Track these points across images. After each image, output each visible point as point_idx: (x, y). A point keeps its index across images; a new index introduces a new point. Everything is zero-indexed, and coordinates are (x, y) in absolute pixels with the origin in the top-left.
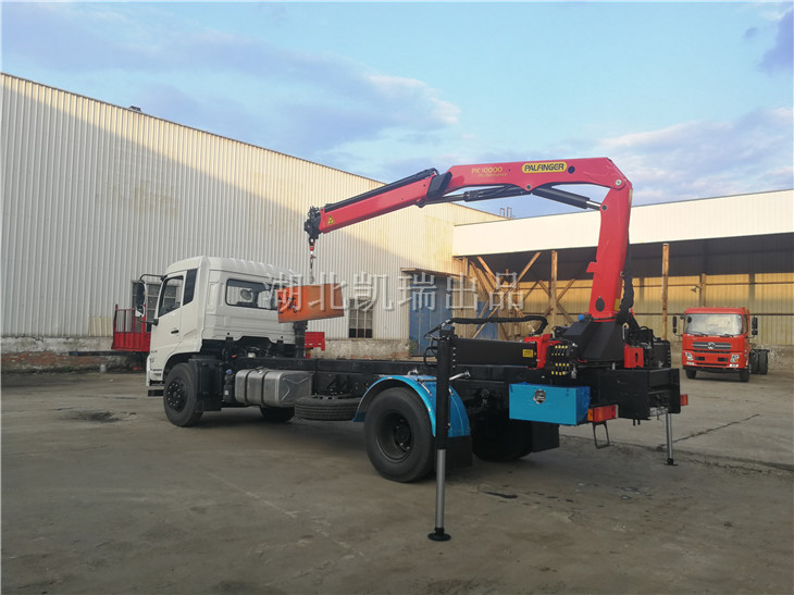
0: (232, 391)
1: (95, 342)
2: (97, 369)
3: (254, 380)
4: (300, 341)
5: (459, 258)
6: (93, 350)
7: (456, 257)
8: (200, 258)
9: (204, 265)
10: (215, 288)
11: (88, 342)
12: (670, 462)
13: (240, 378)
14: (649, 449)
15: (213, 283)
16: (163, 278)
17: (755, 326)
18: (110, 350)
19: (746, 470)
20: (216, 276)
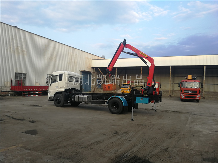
0: (75, 99)
1: (6, 88)
2: (8, 95)
3: (81, 97)
4: (81, 89)
5: (93, 68)
6: (6, 90)
7: (92, 68)
8: (63, 71)
9: (64, 73)
10: (67, 78)
11: (4, 88)
12: (155, 111)
13: (77, 97)
14: (150, 109)
15: (66, 77)
16: (52, 75)
17: (161, 86)
18: (10, 90)
19: (167, 112)
20: (67, 75)
